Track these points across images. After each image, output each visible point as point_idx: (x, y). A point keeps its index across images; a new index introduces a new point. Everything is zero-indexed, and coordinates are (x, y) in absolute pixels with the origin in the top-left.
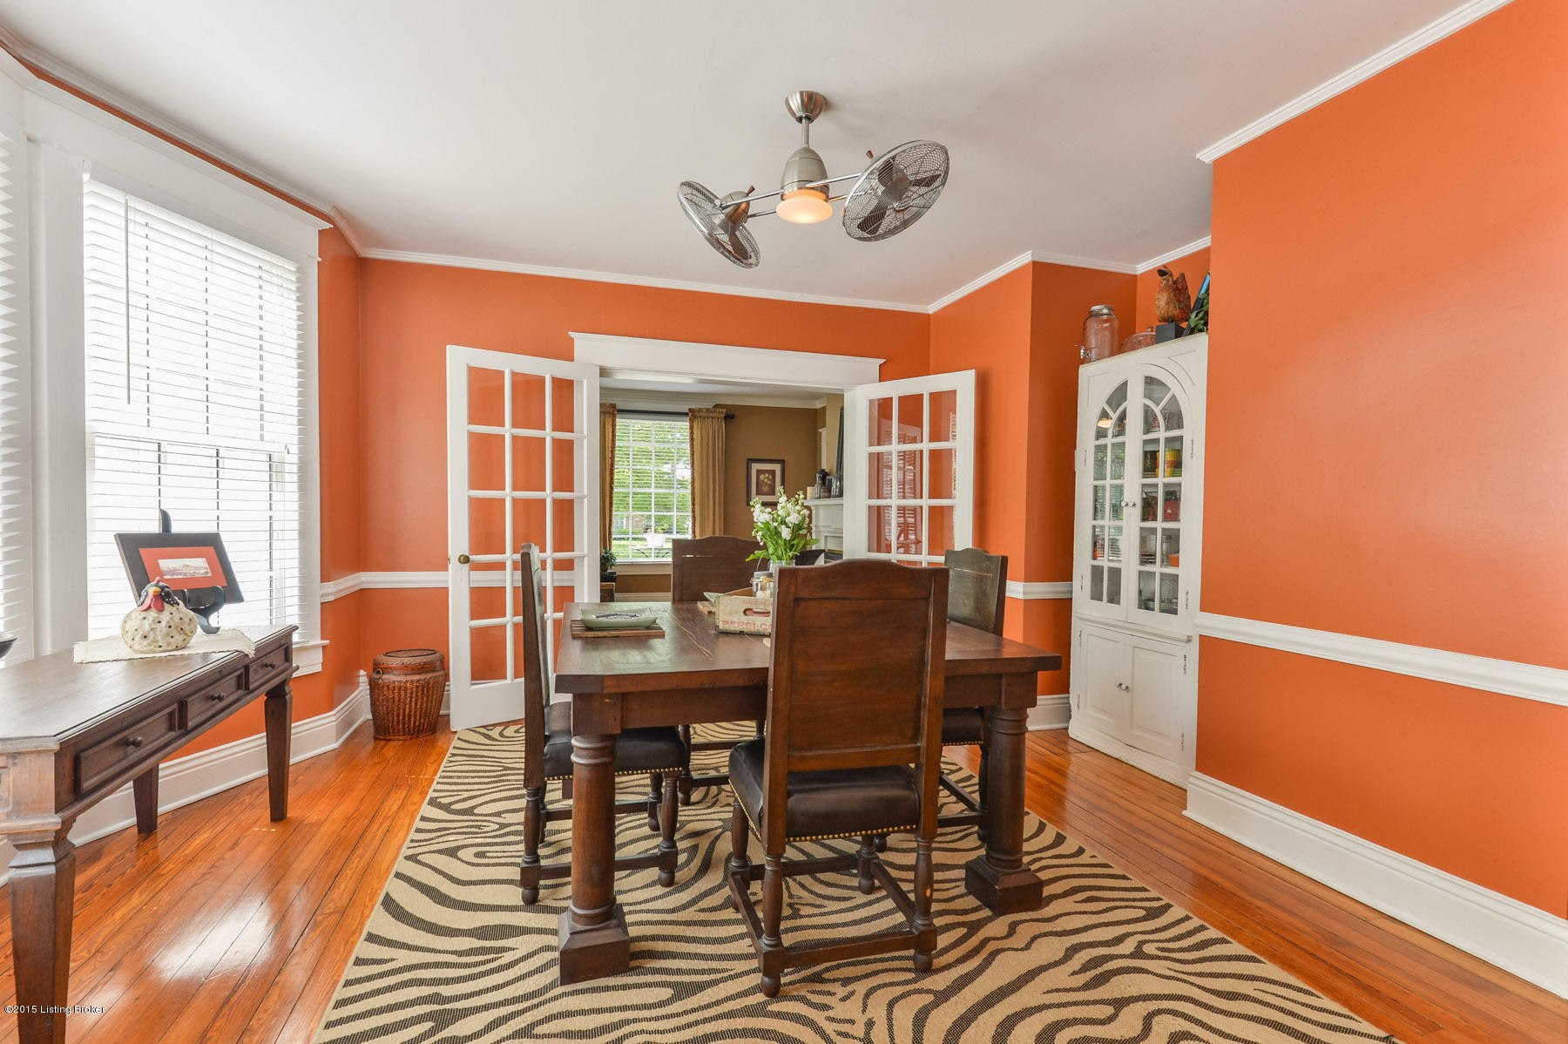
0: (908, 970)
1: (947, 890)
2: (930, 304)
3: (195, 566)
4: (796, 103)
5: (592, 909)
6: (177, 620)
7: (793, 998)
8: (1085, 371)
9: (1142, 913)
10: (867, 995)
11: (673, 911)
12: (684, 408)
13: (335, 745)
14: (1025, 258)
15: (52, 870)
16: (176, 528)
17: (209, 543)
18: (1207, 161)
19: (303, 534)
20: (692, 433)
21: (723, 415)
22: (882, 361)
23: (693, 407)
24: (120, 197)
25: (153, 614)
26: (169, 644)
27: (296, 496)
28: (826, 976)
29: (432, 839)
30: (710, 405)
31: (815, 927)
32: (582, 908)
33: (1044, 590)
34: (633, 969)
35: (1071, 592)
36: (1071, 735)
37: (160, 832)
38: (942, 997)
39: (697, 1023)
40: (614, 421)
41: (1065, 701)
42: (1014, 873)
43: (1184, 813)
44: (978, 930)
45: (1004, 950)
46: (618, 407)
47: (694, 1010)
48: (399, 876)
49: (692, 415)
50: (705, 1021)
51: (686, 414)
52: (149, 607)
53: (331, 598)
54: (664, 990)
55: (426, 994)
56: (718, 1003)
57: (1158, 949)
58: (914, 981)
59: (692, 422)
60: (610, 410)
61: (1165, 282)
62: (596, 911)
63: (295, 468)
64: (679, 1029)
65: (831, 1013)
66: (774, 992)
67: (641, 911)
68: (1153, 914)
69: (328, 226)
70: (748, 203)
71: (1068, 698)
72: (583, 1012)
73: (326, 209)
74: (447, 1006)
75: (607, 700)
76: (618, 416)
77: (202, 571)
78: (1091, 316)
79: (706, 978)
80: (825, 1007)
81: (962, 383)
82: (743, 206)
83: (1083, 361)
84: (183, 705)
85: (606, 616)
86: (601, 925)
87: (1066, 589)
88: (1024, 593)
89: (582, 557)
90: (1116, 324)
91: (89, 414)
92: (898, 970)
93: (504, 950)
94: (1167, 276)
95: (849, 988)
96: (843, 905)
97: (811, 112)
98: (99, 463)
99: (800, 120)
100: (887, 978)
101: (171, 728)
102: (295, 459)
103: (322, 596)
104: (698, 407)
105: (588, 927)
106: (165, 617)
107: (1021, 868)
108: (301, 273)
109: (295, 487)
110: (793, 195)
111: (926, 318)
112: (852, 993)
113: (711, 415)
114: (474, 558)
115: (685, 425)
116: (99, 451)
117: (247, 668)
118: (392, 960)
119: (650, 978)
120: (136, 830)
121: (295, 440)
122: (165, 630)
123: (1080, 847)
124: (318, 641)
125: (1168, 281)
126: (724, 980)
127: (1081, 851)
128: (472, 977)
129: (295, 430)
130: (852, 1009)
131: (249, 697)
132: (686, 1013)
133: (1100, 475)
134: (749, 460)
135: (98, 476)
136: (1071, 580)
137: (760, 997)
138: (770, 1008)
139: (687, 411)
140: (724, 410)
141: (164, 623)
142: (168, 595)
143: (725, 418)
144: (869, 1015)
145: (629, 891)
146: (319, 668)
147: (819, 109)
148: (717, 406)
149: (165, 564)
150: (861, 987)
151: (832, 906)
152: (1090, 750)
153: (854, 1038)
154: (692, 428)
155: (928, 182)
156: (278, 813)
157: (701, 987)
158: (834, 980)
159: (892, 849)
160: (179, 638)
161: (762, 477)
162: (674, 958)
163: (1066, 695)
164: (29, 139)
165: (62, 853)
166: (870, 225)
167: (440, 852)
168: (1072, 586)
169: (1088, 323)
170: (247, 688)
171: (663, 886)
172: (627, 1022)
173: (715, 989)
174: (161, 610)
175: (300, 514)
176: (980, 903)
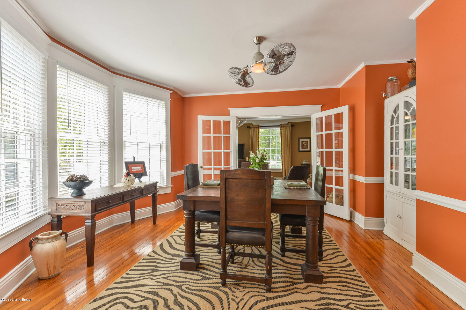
0: (264, 289)
1: (295, 271)
2: (338, 85)
3: (139, 168)
4: (255, 40)
5: (188, 253)
6: (130, 179)
7: (228, 288)
8: (386, 101)
9: (361, 294)
10: (247, 293)
11: (216, 260)
12: (279, 124)
13: (174, 210)
14: (362, 65)
15: (90, 224)
16: (136, 160)
17: (142, 164)
18: (413, 19)
19: (167, 161)
20: (281, 131)
21: (290, 125)
22: (322, 105)
23: (281, 124)
24: (128, 94)
25: (126, 178)
26: (128, 184)
27: (165, 153)
28: (241, 285)
29: (178, 233)
30: (286, 123)
31: (248, 272)
32: (187, 253)
33: (373, 180)
34: (198, 270)
35: (384, 181)
36: (384, 233)
37: (135, 223)
38: (268, 299)
39: (201, 286)
40: (259, 129)
41: (383, 220)
42: (312, 270)
43: (411, 266)
44: (295, 285)
45: (298, 292)
46: (260, 126)
47: (203, 283)
48: (167, 240)
49: (281, 126)
50: (204, 286)
51: (279, 126)
52: (125, 177)
53: (173, 176)
54: (200, 277)
55: (155, 265)
56: (209, 283)
57: (355, 307)
58: (264, 293)
59: (281, 128)
60: (258, 127)
61: (412, 65)
62: (190, 254)
63: (165, 147)
64: (196, 286)
65: (234, 294)
66: (224, 284)
67: (209, 258)
68: (364, 296)
69: (172, 92)
70: (247, 69)
71: (384, 219)
72: (180, 277)
73: (172, 88)
74: (156, 268)
75: (190, 202)
76: (260, 128)
77: (140, 169)
78: (388, 81)
79: (211, 277)
80: (235, 292)
81: (345, 110)
82: (246, 71)
83: (386, 97)
84: (123, 196)
85: (211, 182)
86: (190, 258)
87: (382, 180)
88: (365, 181)
89: (232, 167)
90: (399, 82)
91: (124, 138)
92: (261, 289)
93: (175, 260)
94: (412, 63)
95: (244, 289)
96: (260, 268)
97: (260, 42)
98: (126, 148)
99: (257, 44)
100: (256, 290)
101: (120, 201)
102: (165, 145)
103: (171, 175)
104: (283, 123)
105: (187, 258)
106: (128, 178)
107: (316, 269)
108: (166, 104)
109: (165, 151)
110: (255, 66)
111: (339, 89)
112: (244, 291)
113: (287, 125)
114: (204, 167)
115: (279, 129)
116: (126, 145)
117: (142, 190)
118: (154, 256)
119: (199, 274)
120: (131, 222)
121: (165, 140)
122: (128, 181)
123: (355, 269)
124: (170, 186)
125: (413, 64)
126: (215, 279)
127: (354, 270)
128: (165, 264)
129: (165, 138)
130: (240, 295)
131: (142, 196)
132: (201, 283)
133: (392, 139)
134: (299, 138)
135: (126, 150)
136: (384, 177)
137: (220, 285)
138: (220, 288)
139: (280, 125)
140: (291, 124)
141: (127, 180)
142: (129, 174)
143: (291, 126)
144: (243, 297)
145: (210, 253)
146: (170, 192)
147: (262, 40)
148: (289, 123)
149: (133, 168)
150: (247, 290)
151: (257, 268)
152: (389, 239)
153: (235, 301)
154: (281, 130)
155: (291, 53)
156: (155, 223)
157: (208, 279)
158: (242, 286)
159: (287, 257)
160: (130, 183)
161: (303, 143)
162: (208, 270)
163: (383, 218)
164: (113, 86)
165: (92, 221)
166: (275, 70)
167: (177, 236)
168: (384, 179)
169: (387, 84)
170: (142, 194)
171: (218, 253)
172: (187, 282)
173: (211, 280)
174: (127, 177)
175: (166, 157)
176: (302, 278)
